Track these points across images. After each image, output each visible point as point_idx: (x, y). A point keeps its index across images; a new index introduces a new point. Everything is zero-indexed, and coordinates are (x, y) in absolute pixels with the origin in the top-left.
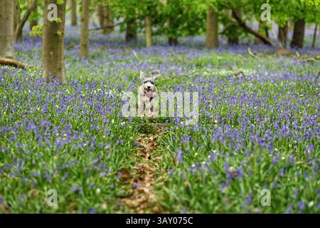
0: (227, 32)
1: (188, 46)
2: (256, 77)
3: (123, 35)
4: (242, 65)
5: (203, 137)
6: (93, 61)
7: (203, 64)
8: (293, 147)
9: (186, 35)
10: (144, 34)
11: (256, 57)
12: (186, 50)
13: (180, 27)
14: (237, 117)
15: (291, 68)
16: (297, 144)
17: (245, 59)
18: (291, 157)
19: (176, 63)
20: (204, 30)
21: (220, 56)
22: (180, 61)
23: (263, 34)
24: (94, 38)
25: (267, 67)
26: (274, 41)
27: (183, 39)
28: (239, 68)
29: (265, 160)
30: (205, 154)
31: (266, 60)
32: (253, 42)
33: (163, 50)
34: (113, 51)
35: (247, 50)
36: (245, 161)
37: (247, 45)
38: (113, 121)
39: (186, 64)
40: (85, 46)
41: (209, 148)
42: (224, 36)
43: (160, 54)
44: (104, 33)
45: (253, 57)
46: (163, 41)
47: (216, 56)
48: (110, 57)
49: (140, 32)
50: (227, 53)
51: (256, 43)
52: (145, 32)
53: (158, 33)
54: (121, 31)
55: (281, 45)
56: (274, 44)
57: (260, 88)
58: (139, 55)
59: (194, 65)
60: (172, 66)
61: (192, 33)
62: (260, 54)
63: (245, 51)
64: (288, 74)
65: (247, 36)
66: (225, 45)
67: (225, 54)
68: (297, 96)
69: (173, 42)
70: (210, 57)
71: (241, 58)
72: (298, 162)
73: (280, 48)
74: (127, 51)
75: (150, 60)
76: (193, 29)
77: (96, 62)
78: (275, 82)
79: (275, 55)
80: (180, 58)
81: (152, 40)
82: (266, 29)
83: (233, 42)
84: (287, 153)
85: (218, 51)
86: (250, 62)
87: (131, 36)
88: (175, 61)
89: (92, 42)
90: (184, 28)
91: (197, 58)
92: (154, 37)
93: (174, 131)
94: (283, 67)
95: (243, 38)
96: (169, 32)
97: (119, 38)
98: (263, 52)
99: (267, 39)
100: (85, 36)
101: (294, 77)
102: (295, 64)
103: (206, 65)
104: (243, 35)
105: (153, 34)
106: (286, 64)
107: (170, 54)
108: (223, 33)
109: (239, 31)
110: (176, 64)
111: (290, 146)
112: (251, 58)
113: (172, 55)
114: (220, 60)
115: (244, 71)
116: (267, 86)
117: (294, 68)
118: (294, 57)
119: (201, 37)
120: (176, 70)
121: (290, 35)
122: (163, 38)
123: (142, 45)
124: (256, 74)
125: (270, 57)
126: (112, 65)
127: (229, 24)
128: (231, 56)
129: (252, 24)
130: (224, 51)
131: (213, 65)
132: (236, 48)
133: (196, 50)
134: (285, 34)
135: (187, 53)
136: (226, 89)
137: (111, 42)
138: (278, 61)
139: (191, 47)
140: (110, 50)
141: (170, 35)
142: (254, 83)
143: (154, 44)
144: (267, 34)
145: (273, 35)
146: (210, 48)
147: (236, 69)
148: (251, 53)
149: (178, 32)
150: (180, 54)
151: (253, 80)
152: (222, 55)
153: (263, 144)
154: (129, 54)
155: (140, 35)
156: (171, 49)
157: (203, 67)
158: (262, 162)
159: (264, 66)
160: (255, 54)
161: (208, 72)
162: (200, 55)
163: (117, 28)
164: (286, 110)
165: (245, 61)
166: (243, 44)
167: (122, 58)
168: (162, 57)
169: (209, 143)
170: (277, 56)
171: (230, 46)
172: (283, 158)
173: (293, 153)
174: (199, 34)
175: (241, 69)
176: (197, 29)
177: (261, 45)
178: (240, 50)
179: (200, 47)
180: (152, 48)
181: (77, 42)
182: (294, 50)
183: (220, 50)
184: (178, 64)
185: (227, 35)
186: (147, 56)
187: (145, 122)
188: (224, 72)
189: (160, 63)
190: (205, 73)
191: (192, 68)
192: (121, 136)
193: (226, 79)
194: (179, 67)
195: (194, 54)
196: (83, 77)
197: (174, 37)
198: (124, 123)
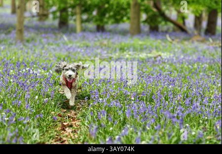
0: (149, 20)
1: (114, 32)
2: (173, 60)
3: (56, 23)
4: (160, 50)
6: (27, 44)
7: (126, 48)
8: (203, 123)
9: (113, 23)
11: (174, 42)
12: (112, 36)
13: (107, 15)
15: (205, 52)
16: (207, 120)
17: (163, 44)
18: (201, 132)
19: (101, 46)
20: (129, 18)
21: (141, 41)
22: (105, 45)
23: (180, 22)
24: (30, 25)
25: (183, 51)
26: (190, 29)
27: (110, 26)
28: (158, 51)
29: (176, 135)
30: (120, 128)
31: (182, 45)
32: (171, 30)
33: (91, 36)
34: (46, 36)
35: (166, 36)
36: (157, 136)
37: (166, 32)
39: (110, 47)
40: (21, 31)
41: (124, 123)
42: (146, 24)
43: (88, 39)
44: (40, 20)
45: (171, 43)
47: (137, 41)
48: (44, 41)
49: (71, 19)
50: (148, 38)
51: (174, 31)
52: (75, 20)
53: (88, 21)
54: (54, 18)
55: (196, 32)
56: (190, 32)
57: (176, 70)
58: (69, 39)
59: (118, 49)
60: (98, 49)
61: (117, 21)
62: (177, 40)
63: (164, 37)
64: (202, 57)
65: (166, 24)
66: (147, 32)
67: (146, 40)
68: (208, 76)
69: (100, 29)
70: (132, 42)
71: (160, 43)
72: (208, 137)
73: (195, 35)
74: (59, 36)
75: (78, 44)
76: (118, 17)
77: (30, 45)
78: (190, 64)
79: (190, 41)
80: (105, 42)
81: (82, 27)
82: (183, 18)
83: (154, 29)
84: (197, 129)
85: (139, 37)
86: (168, 47)
87: (63, 23)
89: (28, 28)
90: (110, 17)
91: (121, 43)
92: (84, 25)
94: (198, 51)
95: (163, 26)
96: (96, 20)
97: (52, 25)
98: (179, 38)
99: (184, 27)
100: (21, 22)
101: (206, 60)
102: (208, 49)
103: (128, 49)
104: (163, 23)
105: (82, 21)
106: (200, 48)
107: (96, 39)
108: (145, 21)
109: (160, 19)
110: (102, 48)
111: (201, 122)
112: (169, 44)
113: (99, 40)
114: (141, 45)
115: (162, 54)
116: (182, 68)
117: (207, 52)
118: (208, 43)
119: (126, 25)
120: (101, 52)
121: (204, 24)
122: (92, 26)
123: (73, 31)
124: (173, 57)
125: (186, 43)
126: (43, 48)
127: (150, 14)
128: (151, 41)
129: (171, 14)
130: (145, 37)
131: (135, 49)
132: (156, 35)
133: (120, 37)
134: (200, 23)
136: (144, 70)
137: (45, 29)
138: (193, 46)
139: (116, 33)
140: (43, 35)
141: (98, 23)
142: (171, 65)
143: (84, 30)
144: (184, 23)
145: (189, 23)
146: (133, 34)
147: (154, 53)
148: (169, 39)
149: (105, 20)
150: (106, 38)
151: (170, 62)
152: (144, 41)
153: (175, 120)
154: (60, 39)
155: (71, 22)
156: (98, 35)
157: (125, 51)
158: (173, 137)
159: (180, 50)
160: (173, 40)
161: (130, 55)
162: (124, 39)
163: (51, 16)
164: (198, 88)
165: (163, 46)
166: (162, 32)
167: (53, 42)
168: (89, 41)
169: (125, 119)
170: (193, 42)
171: (150, 32)
172: (193, 133)
173: (203, 128)
174: (123, 22)
175: (160, 53)
176: (122, 18)
177: (179, 32)
178: (160, 36)
179: (124, 33)
180: (81, 34)
181: (14, 28)
182: (207, 37)
183: (142, 36)
184: (104, 48)
185: (149, 23)
186: (76, 41)
188: (143, 55)
189: (87, 47)
190: (127, 56)
191: (115, 51)
192: (43, 111)
193: (146, 61)
194: (104, 50)
195: (118, 39)
196: (15, 58)
197: (101, 24)
198: (47, 99)
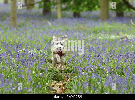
1: (88, 18)
3: (41, 10)
4: (126, 32)
5: (99, 83)
6: (20, 29)
7: (98, 31)
9: (86, 11)
10: (56, 10)
12: (86, 21)
13: (82, 5)
14: (123, 68)
17: (128, 27)
20: (99, 7)
21: (110, 25)
22: (82, 29)
27: (84, 12)
28: (124, 34)
32: (134, 15)
34: (34, 22)
37: (130, 17)
38: (34, 72)
39: (86, 31)
40: (14, 18)
41: (102, 91)
42: (114, 11)
43: (68, 24)
44: (28, 9)
47: (107, 26)
48: (32, 26)
49: (53, 8)
50: (115, 23)
53: (66, 9)
54: (40, 7)
58: (52, 24)
59: (92, 32)
60: (76, 32)
61: (90, 9)
63: (129, 22)
65: (130, 11)
66: (114, 17)
69: (77, 15)
70: (103, 26)
71: (125, 27)
74: (44, 21)
75: (60, 28)
76: (91, 6)
77: (22, 29)
80: (82, 26)
81: (62, 14)
83: (120, 15)
86: (132, 30)
87: (47, 11)
88: (78, 29)
89: (19, 15)
91: (94, 27)
92: (63, 12)
93: (78, 79)
95: (127, 12)
96: (74, 9)
97: (38, 12)
100: (14, 11)
103: (100, 32)
104: (127, 10)
105: (62, 10)
107: (75, 24)
110: (79, 31)
112: (133, 27)
113: (76, 25)
114: (110, 28)
115: (128, 36)
119: (97, 12)
120: (79, 35)
122: (70, 13)
123: (55, 17)
128: (118, 25)
129: (133, 2)
131: (106, 32)
132: (122, 20)
133: (93, 21)
137: (32, 16)
139: (90, 19)
140: (32, 21)
141: (75, 10)
143: (63, 17)
146: (103, 20)
147: (122, 35)
148: (132, 23)
149: (81, 8)
150: (82, 24)
151: (134, 42)
152: (112, 25)
154: (46, 24)
155: (53, 10)
156: (75, 20)
157: (98, 33)
161: (102, 37)
163: (37, 6)
165: (128, 29)
166: (127, 17)
167: (40, 27)
168: (69, 26)
169: (102, 88)
171: (117, 18)
174: (95, 9)
175: (126, 35)
176: (94, 6)
178: (125, 21)
179: (96, 18)
180: (62, 20)
181: (8, 16)
183: (111, 21)
184: (81, 31)
186: (58, 26)
187: (57, 72)
188: (113, 37)
189: (68, 30)
190: (100, 37)
191: (90, 34)
192: (39, 82)
193: (115, 42)
194: (81, 33)
195: (92, 24)
196: (12, 40)
197: (78, 12)
198: (42, 73)
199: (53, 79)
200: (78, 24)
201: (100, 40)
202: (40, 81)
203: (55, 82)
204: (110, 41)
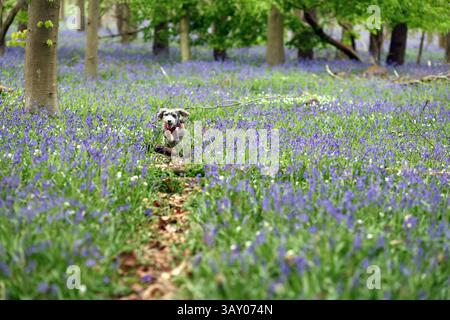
0: (297, 41)
1: (243, 61)
2: (336, 107)
3: (150, 45)
4: (316, 90)
6: (104, 81)
7: (260, 88)
8: (385, 216)
10: (178, 44)
11: (337, 77)
12: (238, 67)
13: (230, 34)
15: (387, 95)
16: (391, 212)
17: (320, 80)
19: (222, 85)
20: (265, 38)
21: (286, 76)
22: (228, 83)
26: (364, 55)
27: (234, 50)
28: (312, 93)
29: (343, 239)
31: (351, 82)
32: (333, 56)
33: (205, 66)
35: (325, 67)
37: (325, 60)
38: (119, 175)
39: (236, 87)
40: (93, 61)
41: (259, 218)
42: (293, 47)
43: (200, 71)
44: (123, 41)
45: (333, 77)
46: (205, 54)
47: (279, 76)
49: (173, 41)
50: (295, 71)
52: (179, 41)
53: (199, 42)
54: (146, 39)
58: (169, 73)
59: (248, 90)
60: (216, 90)
61: (247, 43)
62: (343, 73)
63: (322, 69)
65: (324, 47)
66: (294, 60)
67: (293, 73)
69: (220, 55)
70: (270, 78)
71: (315, 79)
72: (393, 243)
74: (153, 67)
75: (185, 82)
76: (248, 37)
77: (108, 83)
80: (228, 78)
81: (190, 53)
82: (353, 37)
83: (305, 56)
85: (283, 68)
86: (328, 85)
87: (160, 47)
88: (220, 83)
90: (235, 36)
91: (253, 80)
92: (193, 49)
95: (319, 49)
96: (214, 42)
97: (143, 49)
99: (354, 52)
103: (265, 89)
104: (320, 45)
105: (191, 44)
107: (214, 72)
108: (291, 43)
109: (314, 39)
110: (222, 87)
111: (381, 214)
112: (329, 79)
113: (217, 74)
114: (285, 82)
115: (319, 98)
117: (390, 94)
118: (392, 78)
119: (260, 48)
120: (221, 96)
122: (206, 50)
123: (176, 59)
127: (299, 30)
128: (301, 76)
129: (332, 30)
130: (292, 68)
132: (308, 65)
133: (252, 68)
135: (240, 71)
139: (245, 62)
141: (217, 46)
142: (333, 117)
143: (193, 58)
144: (354, 45)
146: (272, 65)
147: (308, 96)
148: (329, 71)
149: (227, 41)
150: (229, 72)
151: (331, 111)
152: (290, 75)
153: (339, 215)
154: (156, 73)
155: (172, 45)
156: (217, 65)
157: (260, 92)
159: (347, 90)
160: (335, 73)
161: (267, 99)
162: (257, 74)
165: (320, 84)
166: (319, 59)
167: (145, 78)
168: (203, 77)
169: (260, 210)
171: (300, 61)
172: (370, 236)
173: (385, 228)
174: (256, 43)
175: (315, 96)
176: (254, 37)
177: (345, 60)
178: (315, 68)
179: (258, 62)
180: (189, 64)
183: (287, 67)
184: (225, 87)
185: (296, 46)
186: (181, 76)
187: (168, 175)
188: (289, 100)
189: (199, 86)
190: (263, 101)
191: (244, 93)
194: (226, 92)
195: (248, 72)
197: (221, 49)
198: (136, 177)
199: (161, 191)
200: (221, 73)
201: (263, 106)
202: (130, 194)
203: (165, 195)
204: (284, 107)
